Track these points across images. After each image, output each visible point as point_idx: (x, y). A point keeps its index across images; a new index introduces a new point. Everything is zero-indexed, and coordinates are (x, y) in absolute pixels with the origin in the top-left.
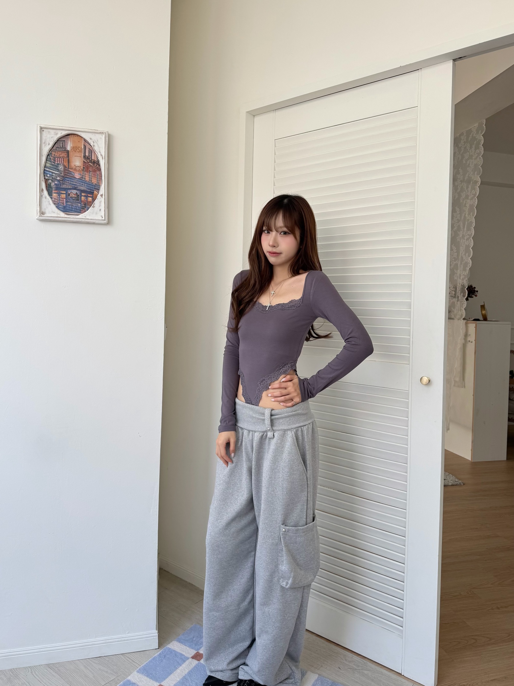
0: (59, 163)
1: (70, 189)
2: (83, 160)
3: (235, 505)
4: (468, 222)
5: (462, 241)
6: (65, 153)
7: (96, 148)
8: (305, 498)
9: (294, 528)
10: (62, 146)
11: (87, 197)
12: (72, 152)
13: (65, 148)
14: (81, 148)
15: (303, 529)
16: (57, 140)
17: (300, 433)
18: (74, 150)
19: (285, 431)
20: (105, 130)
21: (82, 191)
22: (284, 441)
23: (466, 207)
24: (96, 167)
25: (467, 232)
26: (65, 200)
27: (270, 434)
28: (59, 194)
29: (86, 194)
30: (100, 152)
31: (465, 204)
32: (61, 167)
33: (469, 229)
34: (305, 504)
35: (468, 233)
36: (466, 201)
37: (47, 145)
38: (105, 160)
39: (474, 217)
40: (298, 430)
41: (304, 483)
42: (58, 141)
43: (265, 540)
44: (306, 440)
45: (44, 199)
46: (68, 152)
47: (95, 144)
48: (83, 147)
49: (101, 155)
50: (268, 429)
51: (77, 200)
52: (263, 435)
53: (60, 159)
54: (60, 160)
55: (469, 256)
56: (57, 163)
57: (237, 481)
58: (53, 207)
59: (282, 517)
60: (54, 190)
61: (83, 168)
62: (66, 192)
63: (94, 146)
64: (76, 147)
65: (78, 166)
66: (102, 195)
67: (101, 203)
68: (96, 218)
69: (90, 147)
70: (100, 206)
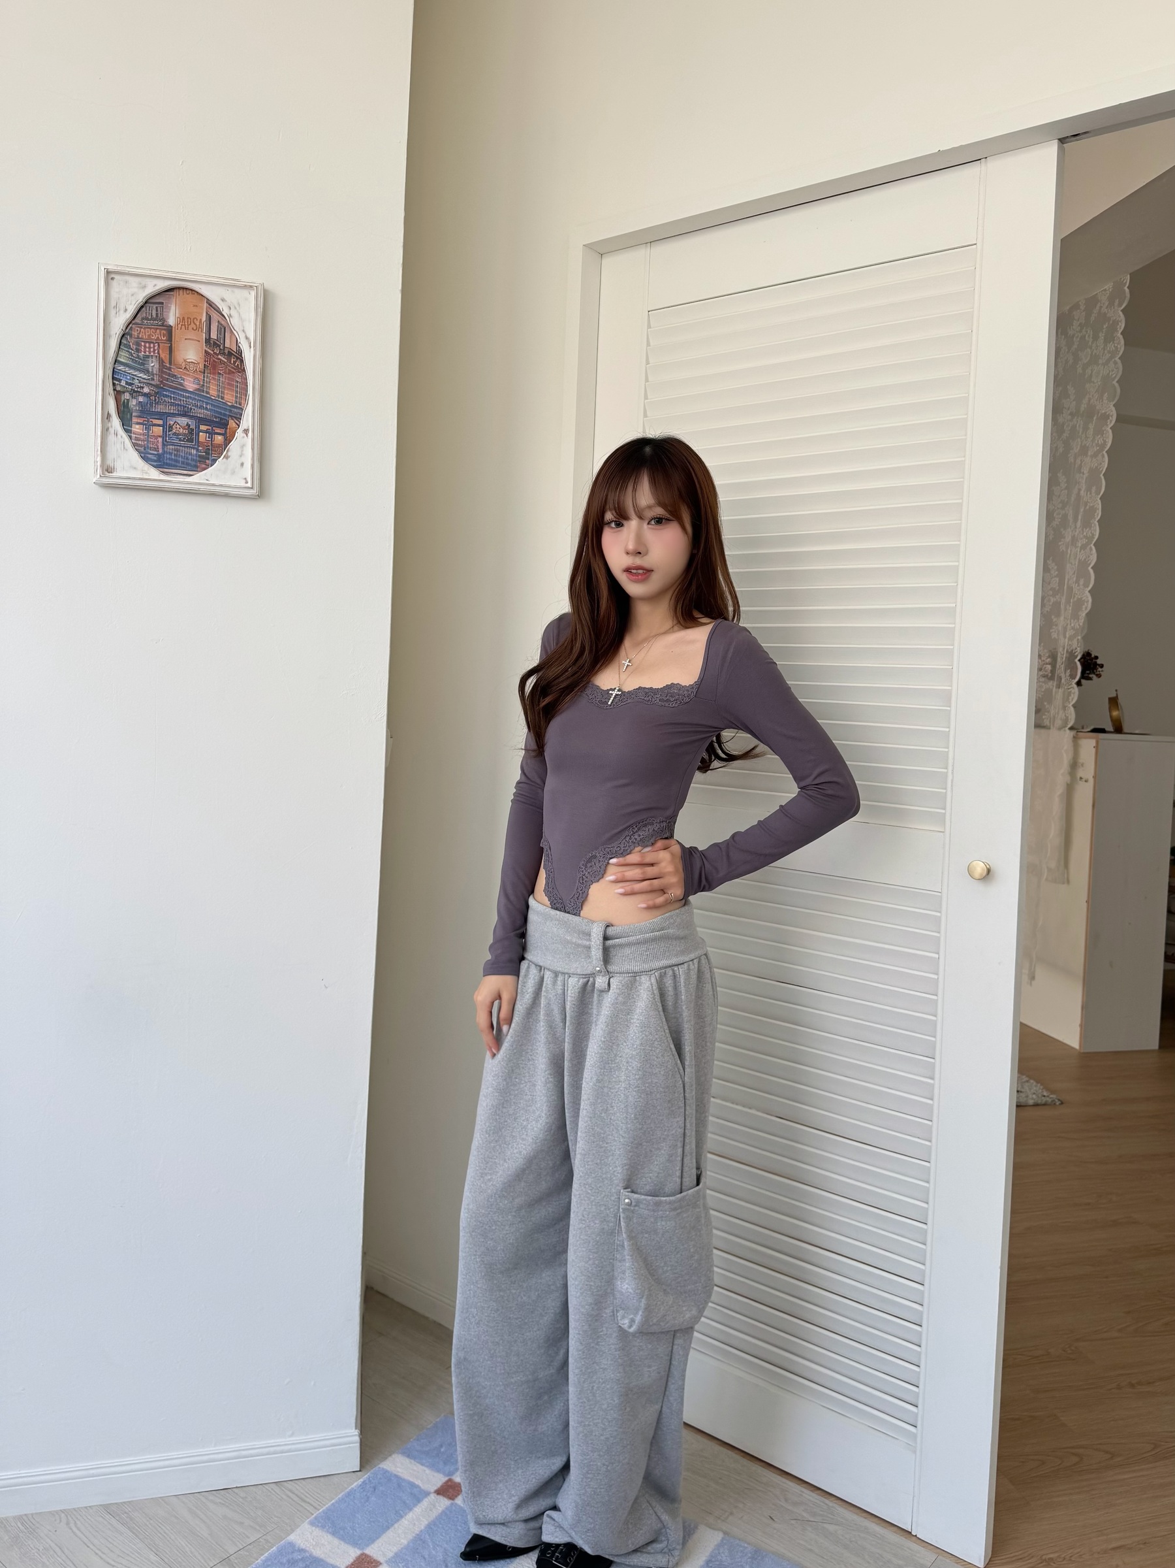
0: (147, 353)
1: (173, 415)
2: (204, 348)
3: (521, 1141)
4: (1085, 509)
5: (1071, 550)
6: (163, 331)
7: (235, 322)
8: (679, 1130)
9: (650, 1198)
10: (157, 314)
11: (211, 434)
12: (179, 329)
13: (163, 320)
14: (201, 320)
15: (670, 1203)
16: (144, 301)
17: (669, 982)
18: (185, 325)
19: (635, 975)
20: (256, 280)
21: (201, 420)
22: (634, 998)
23: (1081, 475)
24: (235, 366)
25: (1083, 530)
26: (160, 440)
27: (600, 982)
28: (148, 426)
29: (210, 428)
30: (243, 331)
31: (1080, 466)
32: (153, 365)
33: (1087, 524)
34: (680, 1144)
35: (1085, 534)
36: (1081, 460)
37: (122, 312)
38: (255, 352)
39: (1100, 496)
40: (665, 973)
41: (676, 1095)
42: (146, 302)
43: (583, 1222)
44: (683, 997)
45: (111, 438)
46: (170, 330)
47: (233, 312)
48: (204, 319)
49: (247, 338)
50: (598, 969)
51: (188, 441)
52: (586, 984)
53: (152, 345)
54: (150, 348)
55: (1086, 585)
56: (143, 353)
57: (526, 1086)
58: (133, 456)
59: (625, 1171)
60: (136, 417)
61: (205, 367)
62: (164, 422)
63: (230, 316)
64: (188, 318)
65: (194, 361)
66: (246, 431)
67: (245, 448)
68: (233, 484)
69: (220, 320)
70: (241, 456)
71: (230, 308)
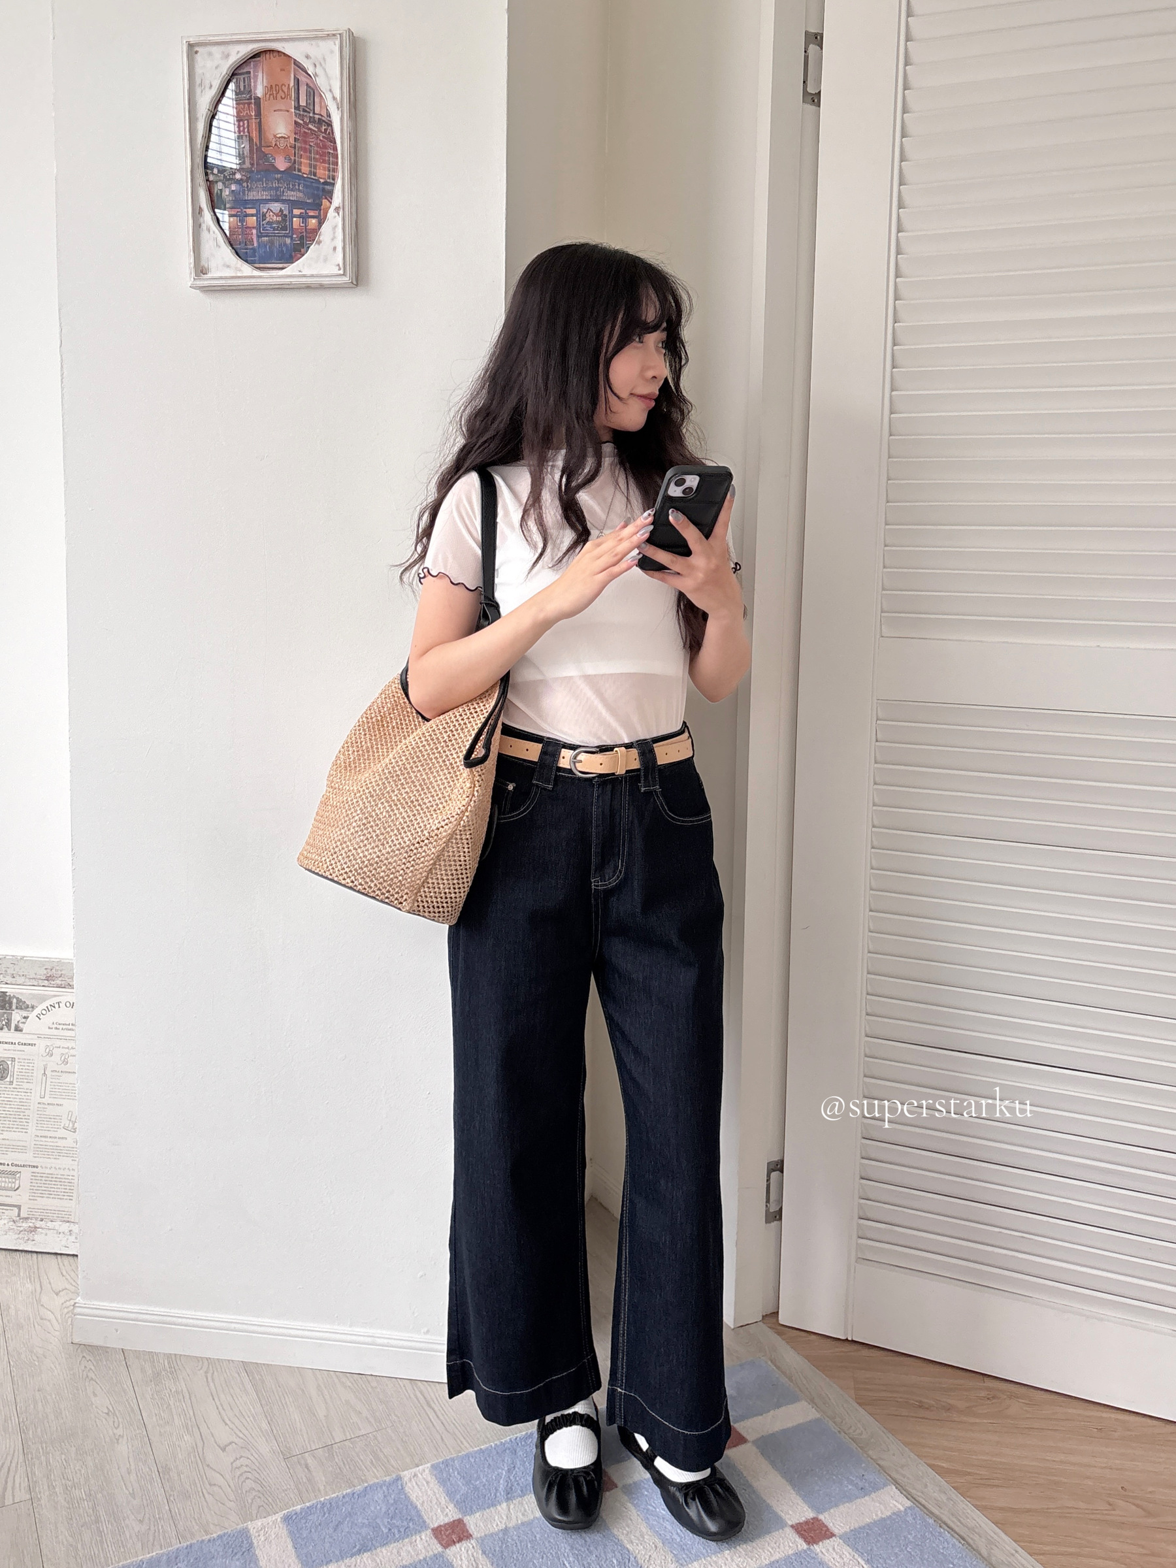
0: (238, 135)
1: (267, 201)
2: (294, 118)
6: (251, 106)
7: (321, 82)
10: (245, 86)
13: (251, 93)
14: (289, 85)
16: (231, 75)
18: (273, 94)
20: (342, 26)
21: (294, 204)
24: (326, 134)
28: (244, 218)
30: (330, 90)
32: (243, 146)
37: (207, 89)
38: (342, 111)
42: (233, 76)
45: (204, 235)
46: (258, 102)
47: (319, 71)
48: (292, 84)
49: (334, 98)
53: (242, 124)
54: (240, 128)
58: (226, 252)
60: (230, 208)
61: (295, 141)
62: (257, 211)
63: (316, 75)
64: (276, 85)
65: (284, 136)
66: (337, 211)
67: (336, 229)
68: (325, 272)
69: (309, 82)
70: (333, 239)
71: (315, 65)
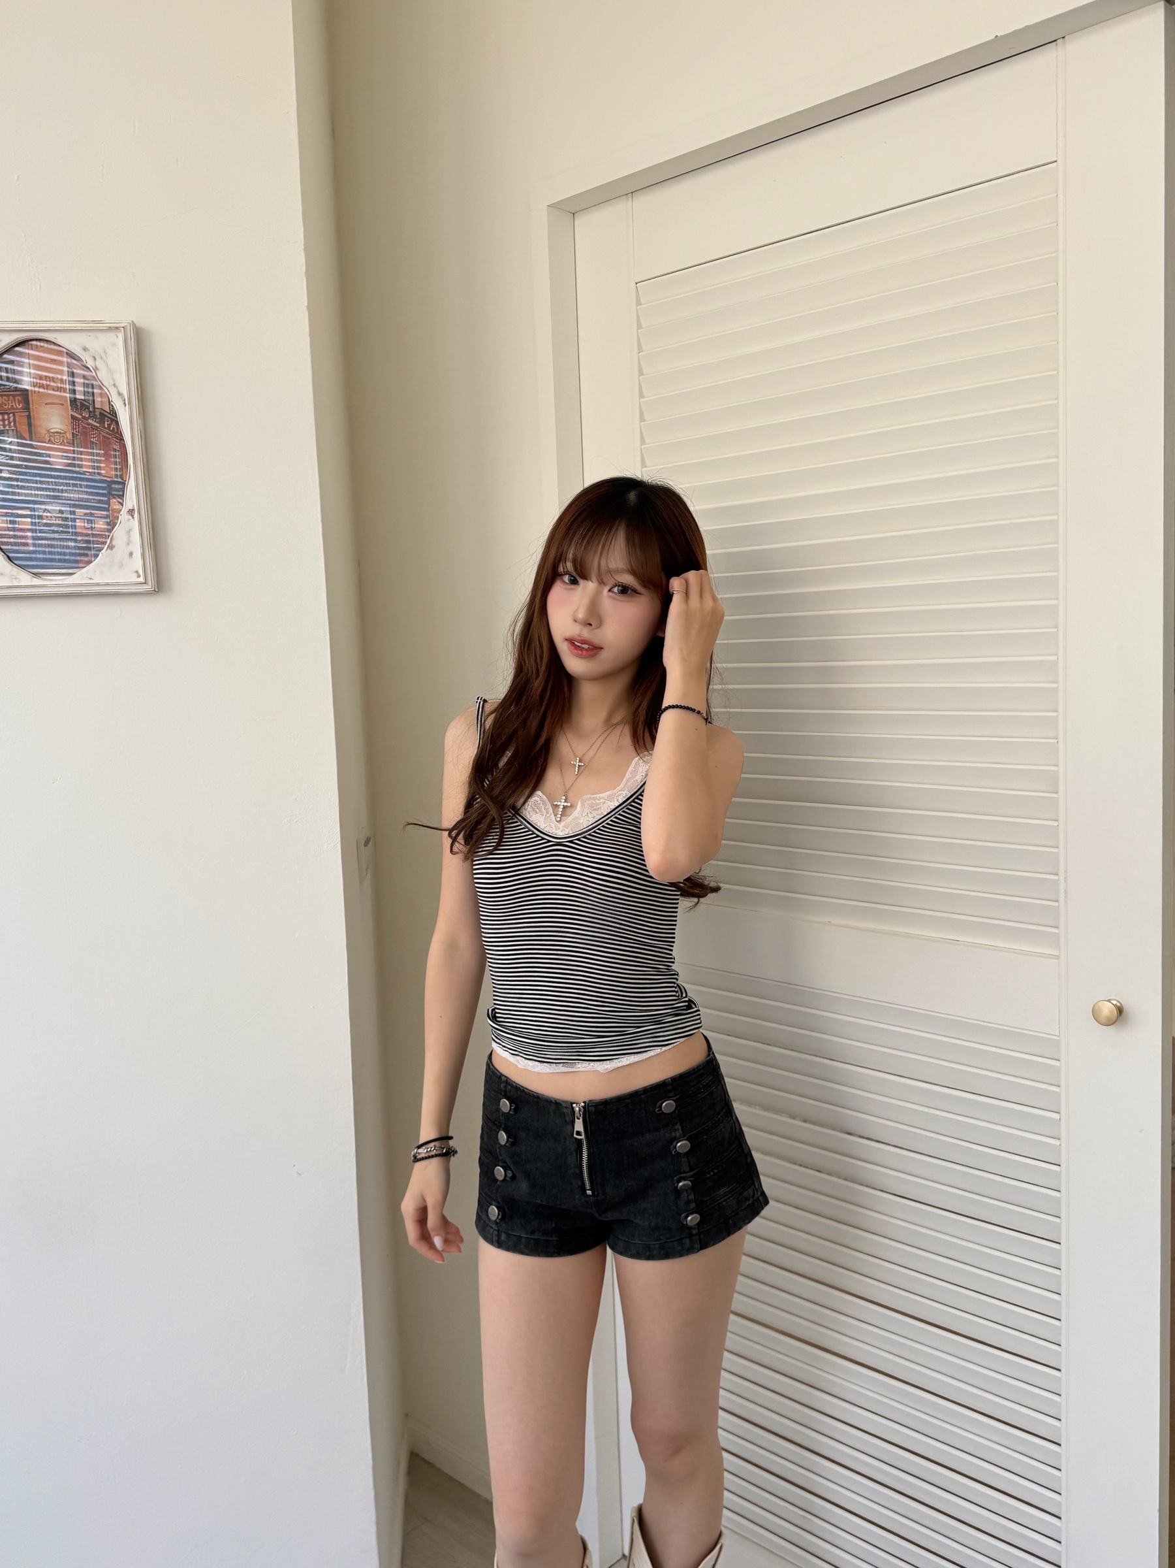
0: (2, 428)
7: (103, 375)
11: (88, 519)
12: (37, 392)
13: (17, 384)
20: (124, 317)
24: (110, 431)
26: (27, 534)
28: (13, 519)
29: (87, 511)
38: (130, 409)
46: (25, 395)
47: (99, 364)
48: (65, 376)
49: (120, 394)
51: (61, 530)
54: (3, 420)
62: (30, 511)
65: (59, 431)
66: (131, 512)
67: (132, 533)
68: (122, 580)
69: (87, 374)
70: (128, 544)
71: (95, 359)
